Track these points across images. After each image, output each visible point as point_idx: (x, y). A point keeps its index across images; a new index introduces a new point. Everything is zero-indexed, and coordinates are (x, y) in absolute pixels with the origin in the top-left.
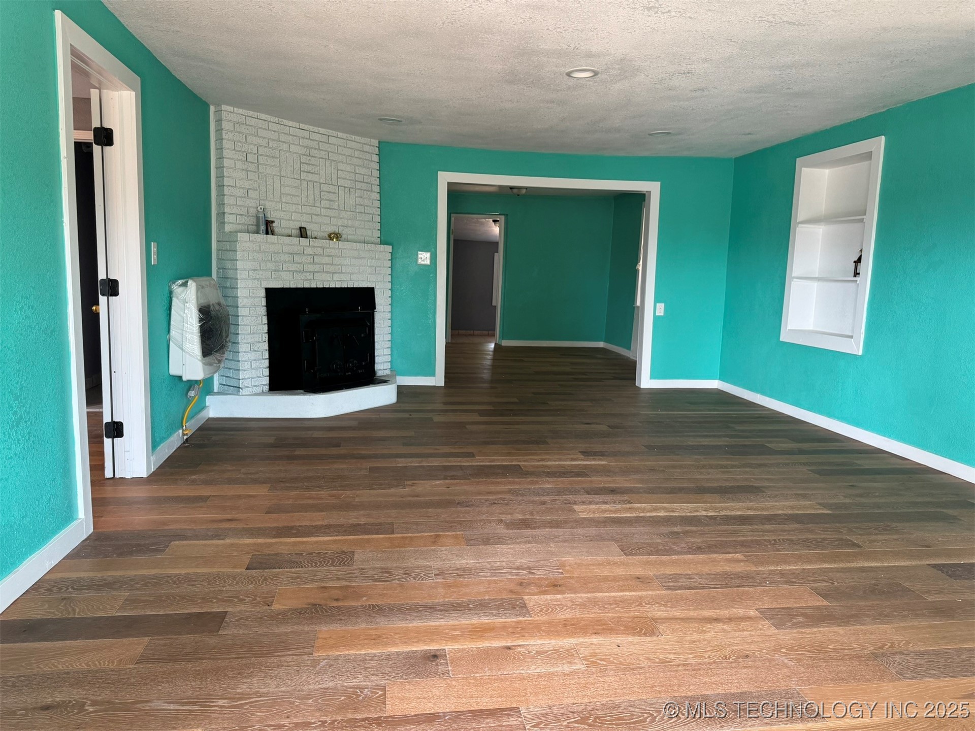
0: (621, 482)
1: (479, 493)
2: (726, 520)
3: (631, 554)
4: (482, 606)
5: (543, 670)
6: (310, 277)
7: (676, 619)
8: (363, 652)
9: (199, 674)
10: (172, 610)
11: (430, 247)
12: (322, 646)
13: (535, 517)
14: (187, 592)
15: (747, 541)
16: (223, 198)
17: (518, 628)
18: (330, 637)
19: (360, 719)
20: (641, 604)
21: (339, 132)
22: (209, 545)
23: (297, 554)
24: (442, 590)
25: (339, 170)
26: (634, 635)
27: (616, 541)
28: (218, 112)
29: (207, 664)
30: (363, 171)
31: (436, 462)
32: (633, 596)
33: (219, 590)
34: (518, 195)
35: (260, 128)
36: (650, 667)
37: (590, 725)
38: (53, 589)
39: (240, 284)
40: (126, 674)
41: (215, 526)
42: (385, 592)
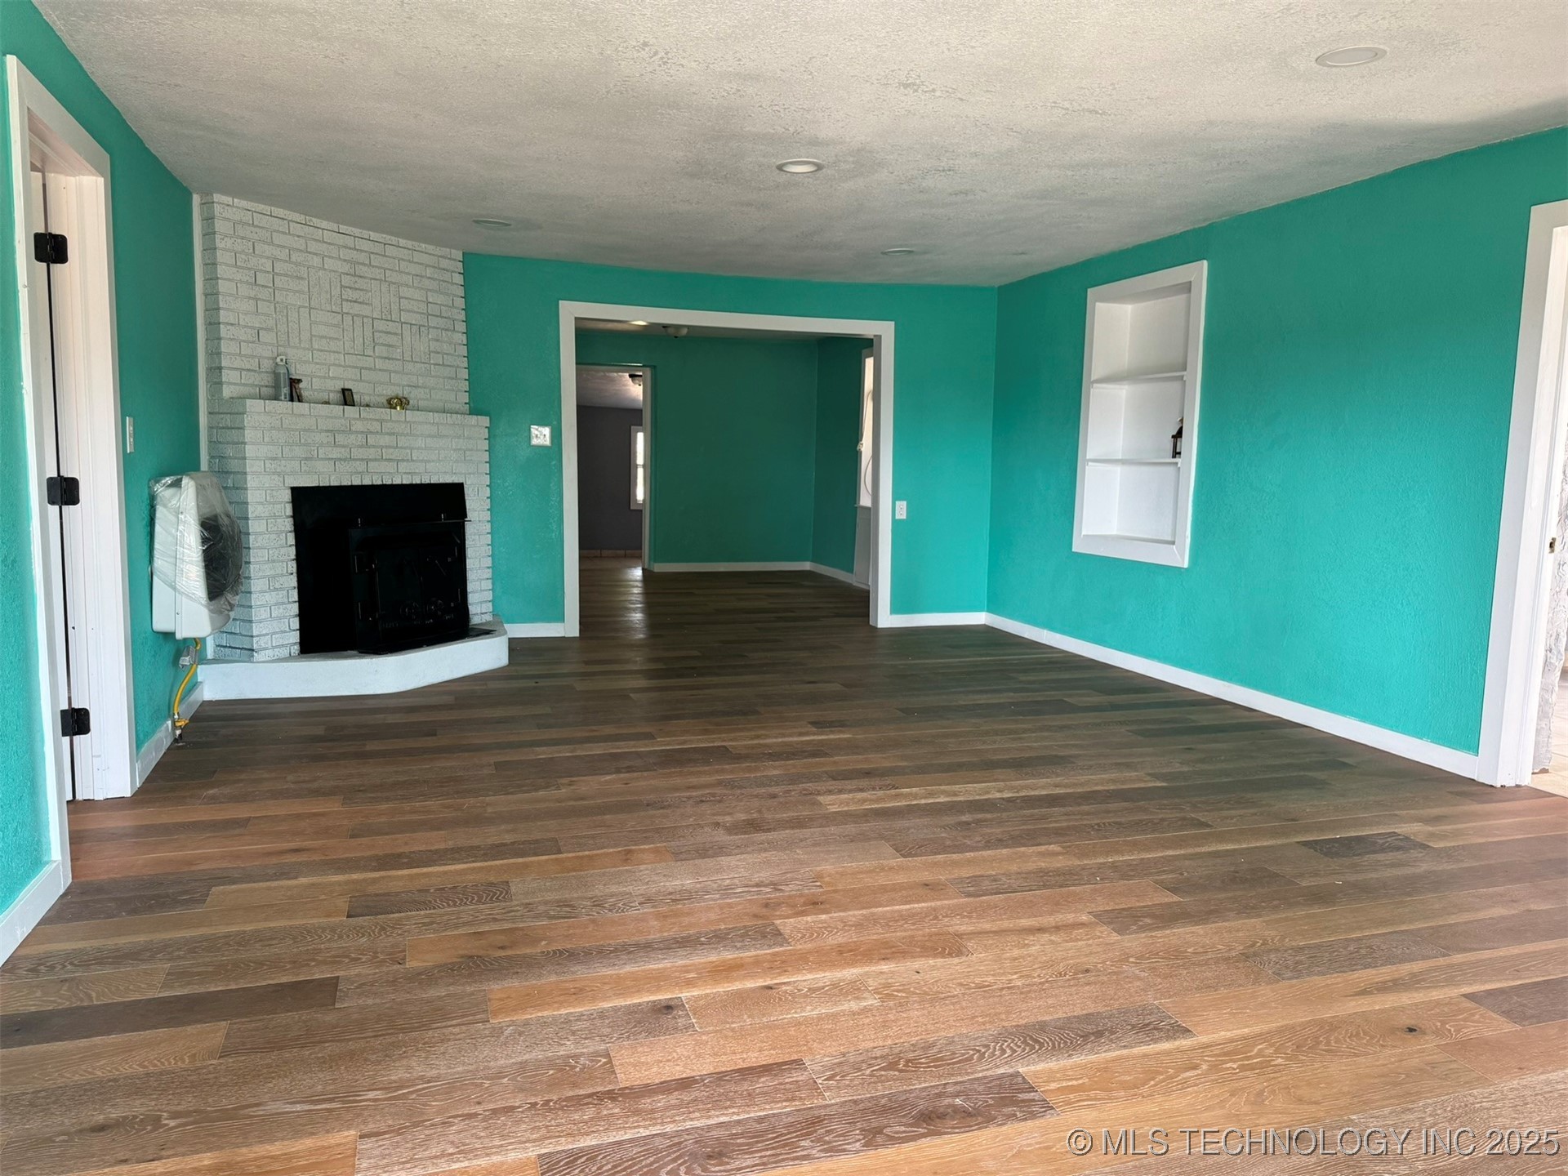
0: (878, 760)
1: (676, 789)
2: (1030, 801)
3: (909, 855)
4: (719, 938)
5: (823, 1011)
6: (361, 467)
7: (987, 933)
8: (563, 1011)
9: (324, 1062)
10: (250, 982)
11: (551, 418)
12: (500, 1009)
13: (765, 816)
14: (263, 956)
15: (1061, 828)
16: (219, 344)
17: (776, 961)
18: (508, 997)
19: (583, 1095)
20: (938, 917)
21: (402, 238)
22: (275, 888)
23: (419, 891)
24: (656, 923)
25: (402, 298)
26: (935, 956)
27: (887, 840)
28: (208, 204)
29: (330, 1048)
30: (441, 299)
31: (597, 749)
32: (923, 907)
33: (314, 949)
34: (676, 337)
35: (275, 231)
36: (964, 994)
37: (901, 1071)
38: (39, 968)
39: (251, 482)
40: (210, 1072)
41: (275, 860)
42: (571, 931)
